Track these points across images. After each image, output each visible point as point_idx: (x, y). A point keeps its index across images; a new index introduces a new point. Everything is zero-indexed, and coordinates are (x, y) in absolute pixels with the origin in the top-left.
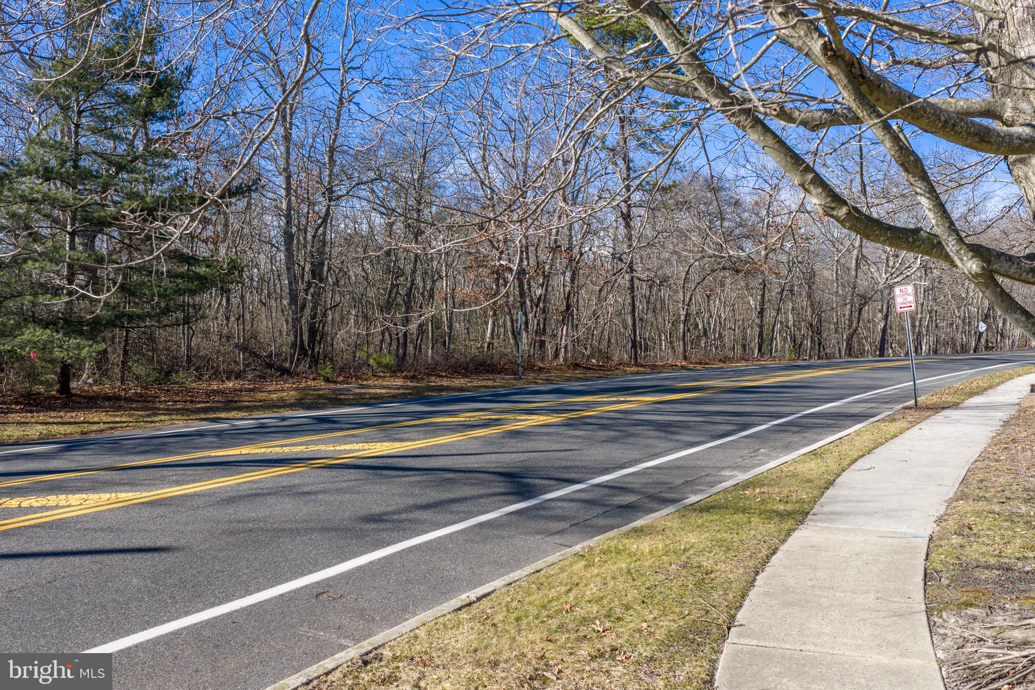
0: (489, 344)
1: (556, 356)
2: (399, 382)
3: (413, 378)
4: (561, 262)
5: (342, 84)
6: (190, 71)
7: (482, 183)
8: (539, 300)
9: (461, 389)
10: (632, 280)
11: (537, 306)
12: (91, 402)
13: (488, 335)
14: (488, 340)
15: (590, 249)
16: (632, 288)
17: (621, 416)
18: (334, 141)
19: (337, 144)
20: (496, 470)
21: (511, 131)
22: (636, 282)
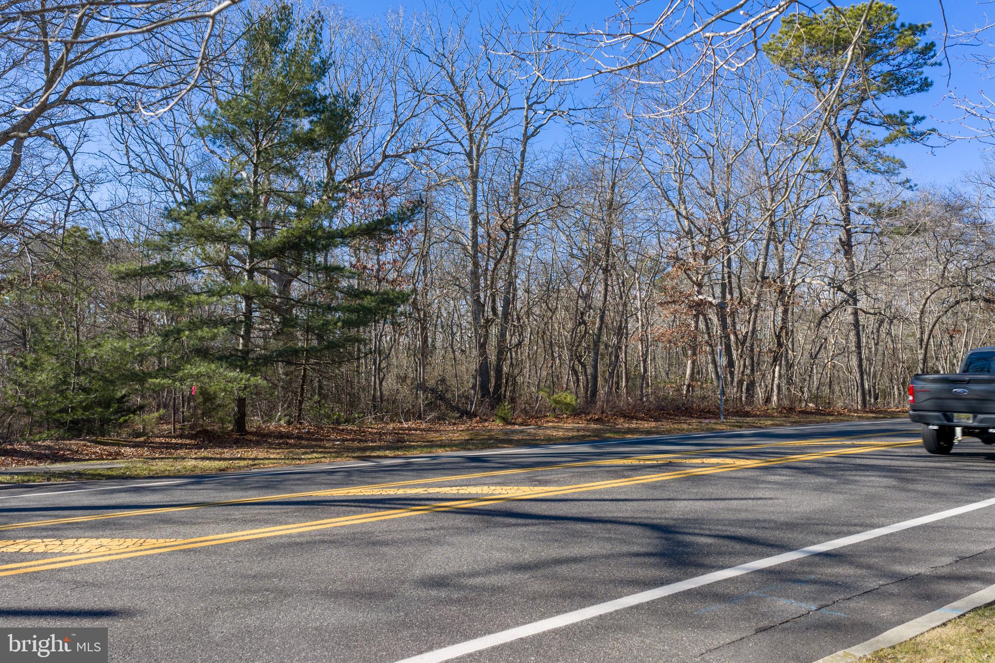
0: (689, 386)
1: (768, 400)
2: (582, 425)
3: (598, 421)
4: (771, 295)
5: (527, 120)
6: (357, 100)
7: (678, 213)
8: (745, 337)
9: (649, 432)
10: (855, 314)
11: (743, 344)
12: (263, 439)
13: (687, 376)
14: (686, 383)
15: (803, 281)
16: (856, 324)
17: (841, 460)
18: (519, 178)
19: (522, 181)
20: (646, 521)
21: (709, 158)
22: (862, 317)
